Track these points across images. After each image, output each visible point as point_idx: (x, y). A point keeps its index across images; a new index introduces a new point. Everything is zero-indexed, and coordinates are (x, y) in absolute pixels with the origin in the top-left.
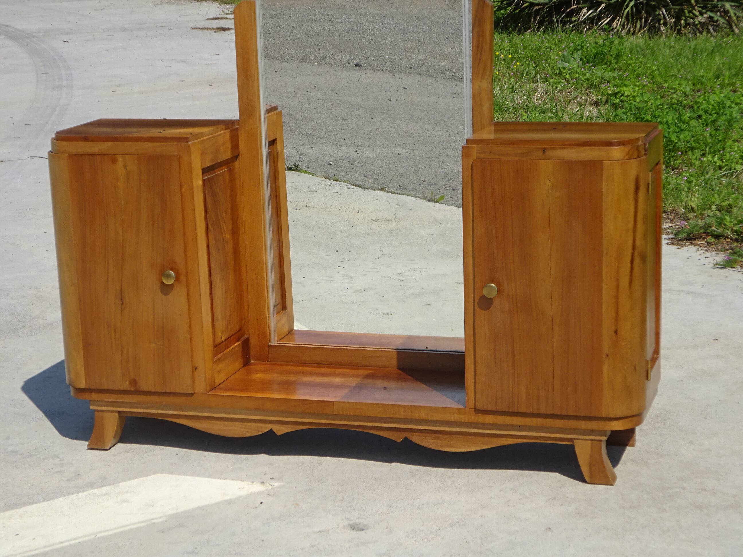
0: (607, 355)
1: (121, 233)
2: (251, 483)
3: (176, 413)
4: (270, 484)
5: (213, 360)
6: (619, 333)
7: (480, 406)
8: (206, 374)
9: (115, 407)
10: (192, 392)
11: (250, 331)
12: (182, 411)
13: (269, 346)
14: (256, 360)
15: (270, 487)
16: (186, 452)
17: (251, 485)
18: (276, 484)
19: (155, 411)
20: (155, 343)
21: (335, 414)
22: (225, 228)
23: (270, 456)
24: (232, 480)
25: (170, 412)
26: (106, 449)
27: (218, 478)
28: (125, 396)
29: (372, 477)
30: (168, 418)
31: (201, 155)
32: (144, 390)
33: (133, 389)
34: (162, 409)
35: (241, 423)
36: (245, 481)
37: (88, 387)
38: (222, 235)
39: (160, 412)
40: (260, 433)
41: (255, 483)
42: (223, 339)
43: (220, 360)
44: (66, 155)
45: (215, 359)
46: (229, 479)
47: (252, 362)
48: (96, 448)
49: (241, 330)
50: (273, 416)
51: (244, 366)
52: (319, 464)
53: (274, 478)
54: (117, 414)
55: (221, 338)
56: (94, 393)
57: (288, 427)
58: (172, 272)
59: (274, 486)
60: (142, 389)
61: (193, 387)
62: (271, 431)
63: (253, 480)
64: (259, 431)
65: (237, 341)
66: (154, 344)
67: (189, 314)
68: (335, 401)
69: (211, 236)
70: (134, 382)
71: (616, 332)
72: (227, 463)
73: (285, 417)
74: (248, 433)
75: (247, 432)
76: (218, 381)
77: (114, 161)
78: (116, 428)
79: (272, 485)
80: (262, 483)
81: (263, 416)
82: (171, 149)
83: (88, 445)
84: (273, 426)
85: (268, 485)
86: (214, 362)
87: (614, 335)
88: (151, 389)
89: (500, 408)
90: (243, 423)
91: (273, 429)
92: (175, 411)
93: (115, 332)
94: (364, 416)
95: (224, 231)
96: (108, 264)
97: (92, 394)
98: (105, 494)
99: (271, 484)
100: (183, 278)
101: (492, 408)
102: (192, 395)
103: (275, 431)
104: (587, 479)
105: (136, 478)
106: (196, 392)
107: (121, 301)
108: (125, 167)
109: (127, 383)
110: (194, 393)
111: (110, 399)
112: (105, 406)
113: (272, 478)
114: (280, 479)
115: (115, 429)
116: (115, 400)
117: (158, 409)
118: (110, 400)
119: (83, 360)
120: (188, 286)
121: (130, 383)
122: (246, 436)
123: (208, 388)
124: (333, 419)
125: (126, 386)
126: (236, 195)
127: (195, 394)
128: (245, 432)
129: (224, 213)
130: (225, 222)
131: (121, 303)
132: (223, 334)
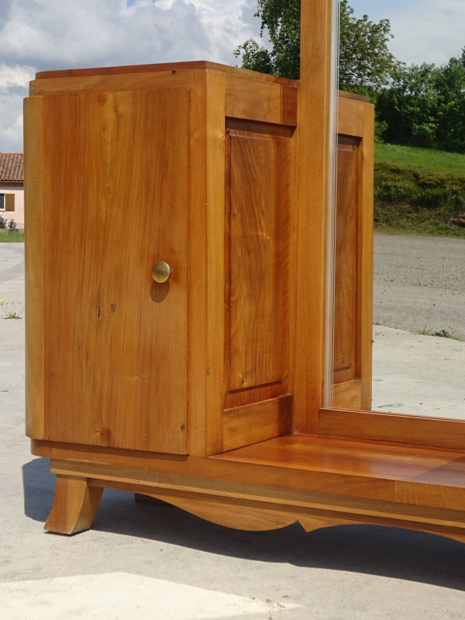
1: (104, 209)
2: (251, 600)
3: (163, 485)
4: (278, 604)
5: (223, 411)
8: (206, 428)
9: (82, 471)
10: (185, 453)
11: (295, 387)
12: (172, 483)
13: (320, 411)
14: (301, 431)
15: (277, 609)
16: (176, 549)
17: (250, 602)
18: (289, 605)
19: (134, 480)
20: (138, 375)
21: (395, 501)
22: (263, 223)
23: (296, 567)
24: (224, 592)
25: (155, 484)
26: (67, 533)
27: (204, 587)
28: (95, 455)
29: (447, 611)
30: (152, 493)
31: (227, 95)
32: (120, 446)
33: (105, 445)
34: (145, 480)
35: (254, 509)
36: (243, 595)
37: (47, 439)
38: (257, 230)
39: (141, 482)
40: (280, 526)
41: (256, 600)
42: (246, 385)
43: (235, 414)
44: (41, 96)
45: (226, 410)
46: (219, 590)
47: (295, 433)
48: (55, 531)
49: (279, 382)
50: (301, 500)
51: (280, 436)
52: (367, 584)
53: (289, 596)
54: (85, 483)
55: (243, 382)
56: (56, 448)
57: (323, 520)
58: (167, 265)
59: (284, 607)
60: (116, 446)
62: (297, 524)
63: (253, 596)
64: (279, 523)
65: (272, 397)
66: (137, 377)
67: (188, 332)
68: (396, 481)
69: (236, 223)
70: (107, 434)
72: (228, 569)
73: (317, 502)
74: (262, 525)
75: (262, 523)
76: (228, 444)
77: (102, 100)
78: (83, 504)
79: (281, 606)
80: (268, 601)
81: (287, 499)
82: (180, 79)
83: (45, 527)
84: (299, 517)
85: (276, 604)
86: (224, 414)
90: (257, 509)
91: (301, 522)
92: (162, 482)
93: (87, 357)
94: (442, 509)
95: (261, 227)
96: (84, 254)
97: (54, 449)
98: (22, 590)
99: (281, 604)
100: (183, 276)
102: (185, 457)
103: (303, 525)
105: (84, 573)
106: (191, 454)
107: (98, 310)
108: (116, 110)
109: (98, 434)
110: (188, 455)
111: (76, 458)
112: (70, 469)
113: (286, 597)
114: (297, 599)
115: (81, 505)
116: (82, 461)
117: (139, 478)
118: (75, 460)
119: (43, 398)
120: (189, 289)
121: (102, 435)
122: (259, 530)
123: (209, 450)
124: (393, 512)
125: (96, 438)
126: (288, 186)
127: (189, 457)
128: (258, 523)
129: (263, 201)
130: (263, 214)
131: (98, 313)
132: (246, 377)
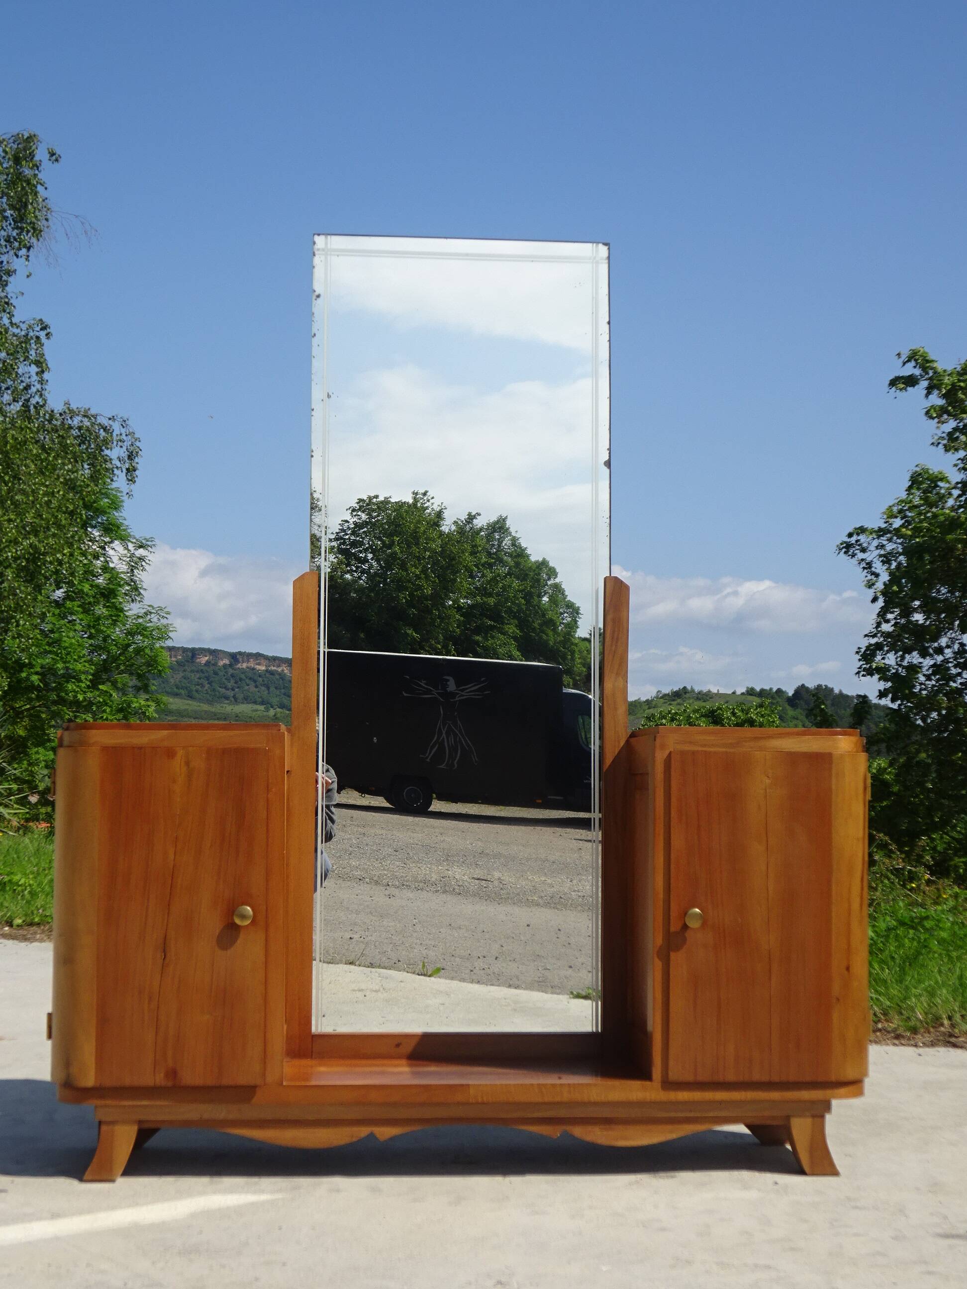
0: (838, 999)
1: (171, 856)
3: (230, 1117)
6: (850, 969)
7: (673, 1075)
19: (197, 1116)
20: (210, 1014)
21: (470, 1101)
25: (221, 1117)
26: (114, 1179)
30: (216, 1126)
32: (187, 1085)
33: (170, 1085)
34: (209, 1113)
35: (327, 1127)
37: (98, 1086)
39: (205, 1117)
40: (354, 1139)
44: (97, 748)
48: (98, 1178)
54: (136, 1127)
57: (396, 1128)
58: (249, 908)
60: (183, 1084)
61: (264, 1075)
62: (372, 1135)
64: (353, 1137)
66: (208, 1016)
67: (266, 970)
68: (471, 1085)
70: (173, 1073)
71: (848, 969)
73: (393, 1113)
74: (335, 1141)
75: (335, 1139)
77: (170, 756)
81: (362, 1113)
82: (256, 739)
84: (374, 1128)
87: (846, 972)
88: (198, 1081)
89: (700, 1078)
90: (330, 1127)
91: (375, 1132)
92: (229, 1114)
93: (150, 999)
94: (511, 1103)
96: (148, 900)
100: (260, 917)
101: (690, 1078)
103: (377, 1135)
104: (806, 1168)
106: (263, 1084)
107: (163, 954)
108: (187, 763)
109: (162, 1075)
112: (119, 1114)
115: (131, 1149)
117: (203, 1113)
118: (129, 1103)
119: (94, 1044)
120: (267, 929)
121: (167, 1075)
122: (332, 1146)
125: (159, 1079)
127: (259, 1087)
128: (331, 1140)
131: (163, 957)
